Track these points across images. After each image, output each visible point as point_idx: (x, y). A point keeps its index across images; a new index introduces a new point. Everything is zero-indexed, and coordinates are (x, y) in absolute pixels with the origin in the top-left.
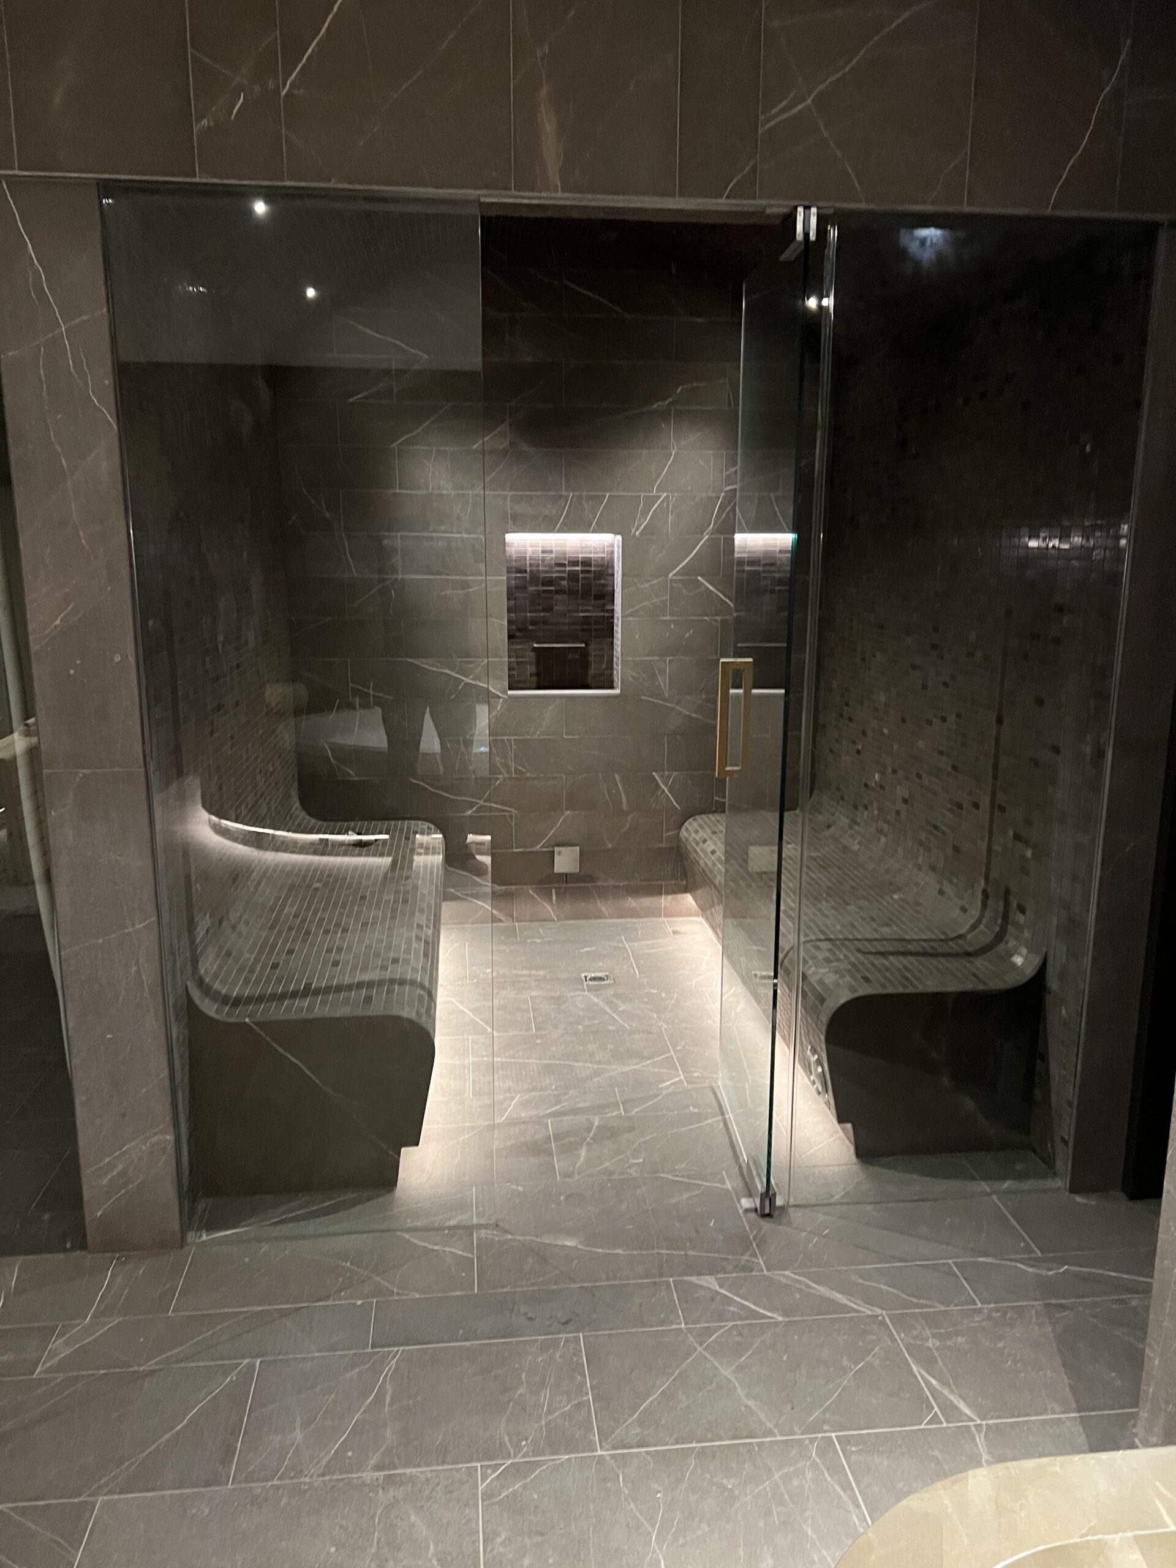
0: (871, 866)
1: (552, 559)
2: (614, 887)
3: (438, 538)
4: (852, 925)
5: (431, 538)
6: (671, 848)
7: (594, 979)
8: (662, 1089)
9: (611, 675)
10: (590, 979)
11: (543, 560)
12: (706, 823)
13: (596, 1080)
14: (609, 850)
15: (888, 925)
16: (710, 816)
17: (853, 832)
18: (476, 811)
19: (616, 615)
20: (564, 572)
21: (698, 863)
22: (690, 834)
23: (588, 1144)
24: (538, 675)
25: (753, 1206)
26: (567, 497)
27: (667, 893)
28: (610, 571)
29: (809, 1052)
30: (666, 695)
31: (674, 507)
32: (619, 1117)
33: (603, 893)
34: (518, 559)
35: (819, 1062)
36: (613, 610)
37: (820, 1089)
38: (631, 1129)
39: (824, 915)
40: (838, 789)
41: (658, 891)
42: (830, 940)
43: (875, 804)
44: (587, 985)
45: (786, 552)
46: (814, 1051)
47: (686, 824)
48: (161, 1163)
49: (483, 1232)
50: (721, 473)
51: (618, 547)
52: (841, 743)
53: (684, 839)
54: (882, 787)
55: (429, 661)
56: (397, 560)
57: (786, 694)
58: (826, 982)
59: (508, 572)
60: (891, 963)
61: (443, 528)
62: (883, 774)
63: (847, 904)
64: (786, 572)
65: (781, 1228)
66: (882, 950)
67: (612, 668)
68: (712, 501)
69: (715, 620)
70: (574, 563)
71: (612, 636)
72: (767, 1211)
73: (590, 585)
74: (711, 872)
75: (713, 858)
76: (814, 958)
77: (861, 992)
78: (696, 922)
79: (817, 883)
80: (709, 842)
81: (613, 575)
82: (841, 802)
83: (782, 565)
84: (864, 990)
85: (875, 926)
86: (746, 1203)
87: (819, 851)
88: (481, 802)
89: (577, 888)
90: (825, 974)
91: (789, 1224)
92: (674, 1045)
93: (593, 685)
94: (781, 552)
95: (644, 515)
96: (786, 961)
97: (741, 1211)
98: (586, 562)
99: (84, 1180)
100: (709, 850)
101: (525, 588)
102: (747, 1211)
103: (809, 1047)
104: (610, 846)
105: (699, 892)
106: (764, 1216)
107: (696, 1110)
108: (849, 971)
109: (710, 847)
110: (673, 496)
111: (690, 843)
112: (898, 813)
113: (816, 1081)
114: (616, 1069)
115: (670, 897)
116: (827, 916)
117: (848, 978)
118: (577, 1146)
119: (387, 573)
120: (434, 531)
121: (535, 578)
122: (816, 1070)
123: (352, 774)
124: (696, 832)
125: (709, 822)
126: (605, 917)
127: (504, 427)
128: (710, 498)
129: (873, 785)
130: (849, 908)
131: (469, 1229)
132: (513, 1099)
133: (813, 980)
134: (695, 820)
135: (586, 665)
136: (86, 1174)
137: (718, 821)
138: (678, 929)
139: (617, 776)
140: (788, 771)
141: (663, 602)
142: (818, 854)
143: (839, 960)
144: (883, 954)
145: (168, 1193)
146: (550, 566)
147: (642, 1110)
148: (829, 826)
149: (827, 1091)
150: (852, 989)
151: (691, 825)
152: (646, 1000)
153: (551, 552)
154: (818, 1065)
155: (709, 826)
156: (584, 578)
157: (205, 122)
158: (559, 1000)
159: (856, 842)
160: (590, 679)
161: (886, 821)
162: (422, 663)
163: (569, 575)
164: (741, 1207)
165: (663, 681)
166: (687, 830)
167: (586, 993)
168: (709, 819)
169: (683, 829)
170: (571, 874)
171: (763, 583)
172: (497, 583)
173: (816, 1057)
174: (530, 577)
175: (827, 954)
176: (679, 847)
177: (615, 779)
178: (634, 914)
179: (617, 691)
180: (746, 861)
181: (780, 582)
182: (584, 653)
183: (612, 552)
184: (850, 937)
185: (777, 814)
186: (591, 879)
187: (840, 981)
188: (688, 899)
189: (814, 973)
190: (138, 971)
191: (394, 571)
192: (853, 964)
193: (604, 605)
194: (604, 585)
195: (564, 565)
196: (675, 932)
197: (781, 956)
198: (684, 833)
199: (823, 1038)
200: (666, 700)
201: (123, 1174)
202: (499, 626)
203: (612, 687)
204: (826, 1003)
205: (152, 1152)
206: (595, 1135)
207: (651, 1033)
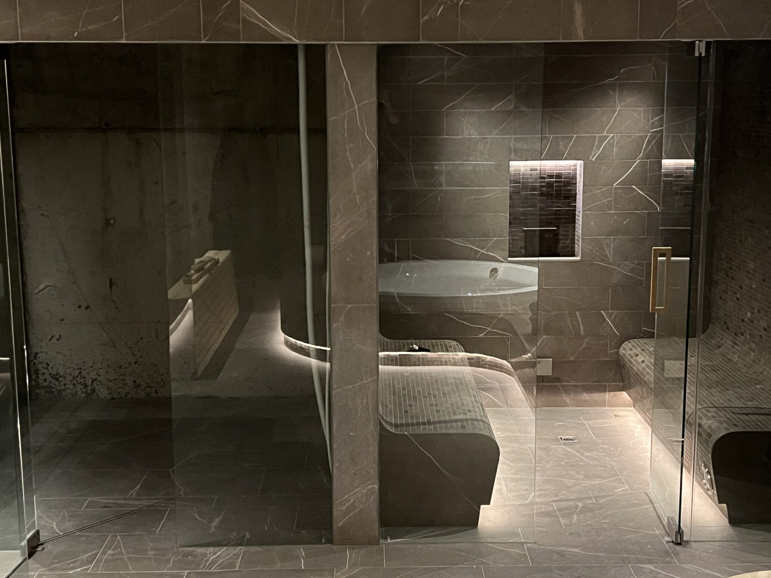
0: (744, 370)
1: (537, 174)
2: (574, 386)
3: (468, 165)
4: (730, 401)
5: (463, 165)
6: (613, 361)
7: (567, 439)
8: (616, 492)
9: (574, 247)
10: (564, 440)
11: (531, 175)
12: (637, 344)
13: (577, 487)
14: (571, 361)
15: (751, 401)
16: (639, 340)
17: (734, 350)
18: (486, 335)
19: (577, 210)
20: (544, 182)
21: (633, 369)
22: (627, 351)
23: (577, 514)
24: (526, 247)
25: (672, 540)
26: (549, 137)
27: (610, 391)
28: (574, 181)
29: (703, 467)
30: (611, 260)
31: (617, 143)
32: (593, 503)
33: (567, 390)
34: (515, 175)
35: (709, 472)
36: (575, 206)
37: (709, 488)
38: (601, 509)
39: (713, 395)
40: (725, 323)
41: (603, 390)
42: (716, 407)
43: (748, 332)
44: (563, 442)
45: (691, 168)
46: (706, 466)
47: (623, 345)
48: (371, 500)
49: (529, 545)
50: (648, 121)
51: (581, 167)
52: (727, 293)
53: (622, 355)
54: (752, 321)
55: (460, 239)
56: (443, 179)
57: (691, 260)
58: (713, 427)
59: (510, 183)
60: (751, 419)
61: (471, 159)
62: (752, 313)
63: (728, 390)
64: (690, 181)
65: (686, 549)
66: (746, 412)
67: (574, 243)
68: (642, 138)
69: (645, 213)
70: (551, 176)
71: (574, 222)
72: (679, 541)
73: (561, 190)
74: (642, 374)
75: (643, 365)
76: (706, 416)
77: (732, 430)
78: (629, 411)
79: (710, 379)
80: (640, 356)
81: (576, 184)
82: (727, 331)
83: (687, 177)
84: (733, 430)
85: (743, 401)
86: (667, 539)
87: (712, 361)
88: (489, 329)
89: (551, 386)
90: (712, 423)
91: (691, 547)
92: (621, 473)
93: (561, 254)
94: (687, 168)
95: (598, 148)
96: (690, 419)
97: (665, 542)
98: (559, 176)
99: (335, 506)
100: (640, 360)
101: (519, 193)
102: (667, 542)
103: (703, 465)
104: (572, 359)
105: (632, 391)
106: (677, 544)
107: (637, 502)
108: (726, 422)
109: (640, 359)
110: (617, 136)
111: (626, 357)
112: (761, 337)
113: (707, 483)
114: (588, 483)
115: (612, 393)
116: (715, 396)
117: (725, 425)
118: (572, 514)
119: (436, 186)
120: (466, 160)
121: (525, 186)
122: (707, 477)
123: (409, 310)
124: (631, 350)
125: (639, 344)
126: (568, 406)
127: (512, 96)
128: (640, 137)
129: (747, 320)
130: (728, 392)
131: (522, 544)
132: (530, 494)
133: (705, 427)
134: (629, 342)
135: (557, 242)
136: (335, 503)
137: (645, 343)
138: (617, 414)
139: (577, 313)
140: (691, 311)
141: (609, 202)
142: (711, 363)
143: (721, 417)
144: (747, 414)
145: (374, 514)
146: (536, 179)
147: (605, 501)
148: (719, 347)
149: (713, 488)
150: (727, 429)
151: (627, 345)
152: (601, 451)
153: (536, 170)
154: (708, 475)
155: (639, 346)
156: (556, 186)
157: (426, 18)
158: (546, 449)
159: (736, 356)
160: (559, 250)
161: (755, 343)
162: (455, 241)
163: (547, 184)
164: (665, 540)
165: (609, 253)
166: (624, 349)
167: (563, 446)
168: (639, 342)
169: (621, 348)
170: (546, 377)
171: (674, 188)
172: (503, 191)
173: (707, 469)
174: (522, 186)
175: (714, 414)
176: (618, 360)
177: (576, 314)
178: (586, 404)
179: (578, 258)
180: (663, 370)
181: (687, 188)
182: (555, 233)
183: (576, 169)
184: (728, 406)
185: (685, 339)
186: (559, 380)
187: (721, 426)
188: (624, 395)
189: (706, 423)
190: (367, 403)
191: (441, 185)
192: (728, 419)
193: (569, 203)
194: (570, 190)
195: (544, 178)
196: (615, 416)
197: (687, 417)
198: (621, 351)
199: (710, 456)
200: (610, 264)
201: (353, 504)
202: (505, 217)
203: (573, 255)
204: (712, 438)
205: (367, 494)
206: (580, 510)
207: (606, 467)
